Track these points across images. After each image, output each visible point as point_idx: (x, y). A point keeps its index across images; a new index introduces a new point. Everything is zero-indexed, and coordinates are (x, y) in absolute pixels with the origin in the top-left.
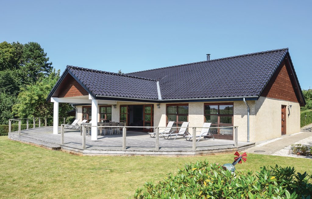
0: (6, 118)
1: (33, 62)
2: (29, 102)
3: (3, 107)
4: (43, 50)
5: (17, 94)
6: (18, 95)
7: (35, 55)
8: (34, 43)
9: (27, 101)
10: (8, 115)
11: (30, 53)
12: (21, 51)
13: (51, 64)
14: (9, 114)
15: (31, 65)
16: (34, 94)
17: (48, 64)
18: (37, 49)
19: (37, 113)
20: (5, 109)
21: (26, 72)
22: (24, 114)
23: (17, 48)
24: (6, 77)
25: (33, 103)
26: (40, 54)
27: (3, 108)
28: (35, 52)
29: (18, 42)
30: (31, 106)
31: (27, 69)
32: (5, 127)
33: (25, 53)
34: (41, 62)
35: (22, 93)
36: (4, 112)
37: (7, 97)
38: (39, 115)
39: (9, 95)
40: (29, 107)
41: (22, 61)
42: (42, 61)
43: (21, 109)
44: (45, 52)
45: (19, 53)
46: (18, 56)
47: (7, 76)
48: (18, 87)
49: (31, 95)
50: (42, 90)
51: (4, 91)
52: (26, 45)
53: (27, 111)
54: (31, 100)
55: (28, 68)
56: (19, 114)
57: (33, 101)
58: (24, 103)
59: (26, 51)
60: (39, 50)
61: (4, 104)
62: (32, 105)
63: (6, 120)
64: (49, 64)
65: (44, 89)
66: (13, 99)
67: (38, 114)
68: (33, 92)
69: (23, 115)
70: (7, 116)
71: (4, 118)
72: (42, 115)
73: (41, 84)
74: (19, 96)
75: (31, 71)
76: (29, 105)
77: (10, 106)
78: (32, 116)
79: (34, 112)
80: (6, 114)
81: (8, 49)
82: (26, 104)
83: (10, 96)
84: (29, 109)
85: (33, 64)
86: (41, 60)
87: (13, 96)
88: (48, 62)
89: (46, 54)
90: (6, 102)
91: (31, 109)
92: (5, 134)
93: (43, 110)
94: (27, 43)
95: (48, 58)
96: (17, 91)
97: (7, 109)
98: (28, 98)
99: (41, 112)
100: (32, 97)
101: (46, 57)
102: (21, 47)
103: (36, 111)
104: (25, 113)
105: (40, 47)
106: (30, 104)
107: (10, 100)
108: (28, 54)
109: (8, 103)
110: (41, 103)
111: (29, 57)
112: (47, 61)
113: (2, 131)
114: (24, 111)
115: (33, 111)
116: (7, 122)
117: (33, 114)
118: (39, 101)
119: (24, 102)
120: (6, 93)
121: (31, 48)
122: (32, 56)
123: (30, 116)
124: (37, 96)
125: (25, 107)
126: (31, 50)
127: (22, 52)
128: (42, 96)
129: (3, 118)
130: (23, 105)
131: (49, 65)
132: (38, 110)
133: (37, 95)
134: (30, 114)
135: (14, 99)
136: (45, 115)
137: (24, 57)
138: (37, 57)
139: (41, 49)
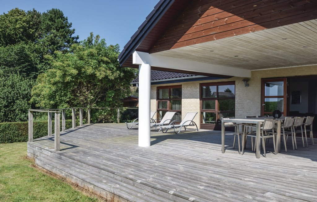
0: (21, 110)
1: (56, 33)
2: (61, 80)
3: (17, 94)
4: (67, 20)
5: (35, 77)
6: (37, 78)
7: (57, 25)
8: (54, 9)
9: (57, 79)
10: (24, 106)
11: (50, 23)
12: (38, 20)
13: (77, 38)
14: (25, 104)
15: (53, 38)
16: (69, 66)
17: (73, 38)
18: (58, 18)
19: (74, 99)
20: (19, 98)
21: (46, 46)
22: (52, 102)
23: (33, 17)
24: (19, 53)
25: (68, 82)
26: (62, 24)
27: (16, 96)
28: (56, 21)
29: (34, 9)
30: (65, 88)
31: (47, 43)
32: (20, 125)
33: (43, 23)
34: (64, 35)
35: (41, 76)
36: (18, 101)
37: (21, 80)
38: (78, 104)
39: (24, 77)
40: (60, 89)
41: (39, 34)
42: (66, 34)
43: (47, 92)
44: (69, 22)
45: (36, 23)
46: (35, 27)
47: (21, 52)
48: (36, 67)
49: (64, 67)
50: (81, 58)
51: (18, 72)
52: (44, 14)
53: (57, 97)
54: (64, 75)
55: (48, 41)
56: (44, 102)
57: (68, 79)
58: (52, 82)
59: (44, 21)
60: (62, 19)
61: (18, 91)
62: (66, 85)
63: (21, 114)
64: (75, 38)
65: (85, 57)
66: (30, 84)
67: (75, 102)
68: (66, 62)
69: (50, 104)
70: (22, 107)
71: (19, 110)
72: (82, 104)
73: (79, 48)
74: (37, 80)
75: (53, 45)
76: (60, 85)
77: (26, 92)
78: (66, 105)
79: (70, 98)
80: (21, 105)
81: (20, 17)
82: (55, 84)
83: (26, 78)
84: (61, 93)
85: (55, 36)
86: (64, 32)
87: (30, 79)
88: (73, 36)
89: (71, 24)
90: (20, 88)
91: (65, 94)
92: (20, 138)
93: (84, 95)
94: (46, 12)
95: (74, 30)
96: (34, 73)
97: (21, 97)
98: (59, 73)
99: (82, 98)
100: (66, 71)
101: (71, 29)
102: (39, 16)
103: (72, 97)
104: (53, 100)
105: (63, 15)
106: (63, 83)
107: (27, 84)
108: (48, 24)
109: (24, 89)
110: (80, 82)
111: (48, 29)
112: (73, 34)
113: (14, 133)
114: (52, 96)
115: (66, 96)
116: (22, 116)
117: (68, 102)
118: (77, 79)
119: (53, 80)
120: (20, 74)
121: (51, 16)
122: (53, 27)
123: (63, 106)
124: (75, 68)
125: (54, 88)
126: (51, 19)
127: (40, 22)
128: (83, 69)
129: (17, 111)
130: (50, 86)
131: (75, 40)
132: (76, 96)
133: (74, 66)
134: (61, 101)
135: (32, 83)
136: (87, 103)
137: (43, 28)
138: (60, 28)
139: (64, 17)
